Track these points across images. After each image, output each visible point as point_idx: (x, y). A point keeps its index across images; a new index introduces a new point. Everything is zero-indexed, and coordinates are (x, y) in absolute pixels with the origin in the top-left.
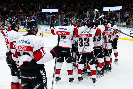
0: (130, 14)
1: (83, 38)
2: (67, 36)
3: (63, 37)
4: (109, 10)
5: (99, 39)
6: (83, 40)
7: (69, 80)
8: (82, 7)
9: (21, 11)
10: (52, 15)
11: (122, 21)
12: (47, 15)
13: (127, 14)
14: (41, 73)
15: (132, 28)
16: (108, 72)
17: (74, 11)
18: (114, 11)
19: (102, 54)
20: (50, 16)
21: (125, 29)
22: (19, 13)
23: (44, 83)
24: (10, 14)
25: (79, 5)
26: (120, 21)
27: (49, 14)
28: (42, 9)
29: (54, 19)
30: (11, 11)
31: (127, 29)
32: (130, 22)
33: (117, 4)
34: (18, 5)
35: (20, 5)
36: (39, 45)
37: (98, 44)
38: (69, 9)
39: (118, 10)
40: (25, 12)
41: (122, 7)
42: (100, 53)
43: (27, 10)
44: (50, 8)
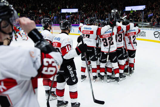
0: (155, 14)
1: (107, 38)
2: (91, 35)
3: (87, 36)
4: (132, 9)
5: (120, 40)
6: (107, 40)
7: (93, 78)
8: (103, 7)
9: (40, 11)
10: (71, 16)
11: (145, 22)
12: (67, 15)
13: (151, 13)
14: (68, 68)
15: (156, 29)
16: (131, 74)
17: (94, 11)
18: (136, 11)
19: (123, 55)
20: (70, 16)
21: (148, 30)
22: (39, 13)
23: (72, 77)
24: (29, 15)
25: (99, 5)
26: (143, 22)
27: (68, 14)
28: (62, 10)
29: (74, 19)
30: (31, 11)
31: (151, 30)
32: (155, 22)
33: (140, 3)
34: (38, 5)
35: (40, 6)
36: (66, 42)
37: (119, 45)
38: (89, 9)
39: (141, 10)
40: (44, 13)
41: (145, 6)
42: (121, 55)
43: (46, 10)
44: (70, 8)
